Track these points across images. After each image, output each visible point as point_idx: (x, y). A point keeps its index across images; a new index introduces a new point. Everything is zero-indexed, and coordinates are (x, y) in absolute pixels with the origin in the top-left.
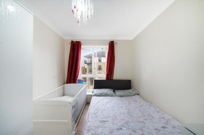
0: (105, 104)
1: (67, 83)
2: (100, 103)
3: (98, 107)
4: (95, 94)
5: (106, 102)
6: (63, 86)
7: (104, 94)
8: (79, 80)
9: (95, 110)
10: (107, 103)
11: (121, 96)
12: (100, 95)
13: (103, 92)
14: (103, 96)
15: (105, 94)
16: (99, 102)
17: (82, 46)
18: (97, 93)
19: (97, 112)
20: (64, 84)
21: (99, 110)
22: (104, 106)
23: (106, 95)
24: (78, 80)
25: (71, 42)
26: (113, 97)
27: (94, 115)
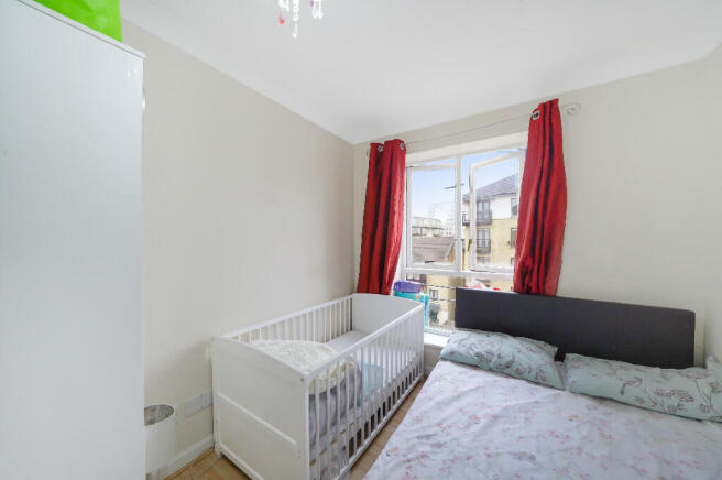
0: (483, 422)
1: (360, 290)
2: (463, 403)
3: (439, 424)
4: (452, 353)
5: (497, 410)
6: (349, 297)
7: (495, 359)
8: (398, 284)
9: (418, 437)
10: (496, 418)
11: (601, 399)
12: (476, 360)
13: (494, 349)
14: (490, 370)
15: (503, 362)
16: (458, 397)
17: (409, 158)
18: (462, 350)
19: (423, 456)
20: (352, 293)
21: (439, 445)
22: (475, 428)
23: (505, 369)
24: (396, 284)
25: (369, 147)
26: (543, 393)
27: (402, 471)
